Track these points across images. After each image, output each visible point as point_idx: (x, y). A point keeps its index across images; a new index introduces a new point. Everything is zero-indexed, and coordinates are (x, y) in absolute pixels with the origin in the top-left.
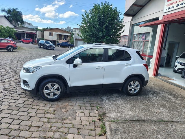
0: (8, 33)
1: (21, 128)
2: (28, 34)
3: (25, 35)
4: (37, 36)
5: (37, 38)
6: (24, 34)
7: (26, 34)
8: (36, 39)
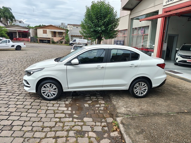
1: (34, 129)
5: (30, 36)
6: (16, 32)
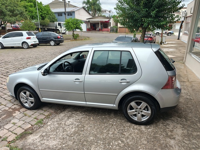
0: (75, 24)
2: (102, 23)
3: (100, 25)
4: (110, 24)
5: (110, 26)
6: (99, 23)
7: (101, 23)
8: (109, 28)
